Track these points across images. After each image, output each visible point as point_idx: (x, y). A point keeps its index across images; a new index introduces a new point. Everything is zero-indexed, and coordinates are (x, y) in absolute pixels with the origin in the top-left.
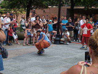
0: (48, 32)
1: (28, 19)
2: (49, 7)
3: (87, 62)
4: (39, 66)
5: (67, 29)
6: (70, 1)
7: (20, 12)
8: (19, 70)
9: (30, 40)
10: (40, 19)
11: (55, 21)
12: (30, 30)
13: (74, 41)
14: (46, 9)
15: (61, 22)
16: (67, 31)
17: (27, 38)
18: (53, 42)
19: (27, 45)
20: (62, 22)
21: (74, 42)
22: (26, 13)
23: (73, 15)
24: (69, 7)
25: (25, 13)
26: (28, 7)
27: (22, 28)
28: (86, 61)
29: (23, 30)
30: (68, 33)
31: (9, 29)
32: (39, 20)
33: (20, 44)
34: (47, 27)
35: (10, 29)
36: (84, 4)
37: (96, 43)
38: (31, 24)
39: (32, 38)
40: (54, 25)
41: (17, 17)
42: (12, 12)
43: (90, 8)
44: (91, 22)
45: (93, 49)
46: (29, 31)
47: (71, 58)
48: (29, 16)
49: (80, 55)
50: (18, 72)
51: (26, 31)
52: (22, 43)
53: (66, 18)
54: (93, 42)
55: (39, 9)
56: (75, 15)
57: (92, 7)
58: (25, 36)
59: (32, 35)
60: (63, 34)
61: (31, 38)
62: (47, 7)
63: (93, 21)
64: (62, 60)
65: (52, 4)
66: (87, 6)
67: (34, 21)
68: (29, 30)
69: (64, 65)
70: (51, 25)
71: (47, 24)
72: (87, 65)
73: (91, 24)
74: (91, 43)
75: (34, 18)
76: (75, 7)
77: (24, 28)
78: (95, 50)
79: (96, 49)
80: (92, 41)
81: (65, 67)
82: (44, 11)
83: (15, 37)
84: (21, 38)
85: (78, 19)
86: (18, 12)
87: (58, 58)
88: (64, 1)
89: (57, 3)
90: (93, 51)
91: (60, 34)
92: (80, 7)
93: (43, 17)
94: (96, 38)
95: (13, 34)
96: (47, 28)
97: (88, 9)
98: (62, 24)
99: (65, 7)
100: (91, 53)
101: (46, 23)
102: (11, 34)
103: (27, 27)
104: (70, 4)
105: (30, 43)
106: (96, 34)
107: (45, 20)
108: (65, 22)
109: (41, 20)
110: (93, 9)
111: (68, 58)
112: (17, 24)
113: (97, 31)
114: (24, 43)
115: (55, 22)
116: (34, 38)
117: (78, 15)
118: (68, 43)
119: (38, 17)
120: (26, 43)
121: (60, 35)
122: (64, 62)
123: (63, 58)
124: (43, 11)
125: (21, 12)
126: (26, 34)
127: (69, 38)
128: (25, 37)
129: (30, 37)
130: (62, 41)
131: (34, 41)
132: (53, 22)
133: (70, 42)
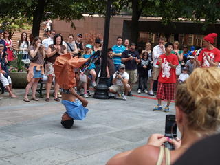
1: (36, 43)
2: (84, 15)
4: (59, 146)
5: (123, 66)
6: (130, 4)
7: (17, 26)
8: (15, 155)
9: (41, 90)
11: (97, 47)
12: (41, 67)
13: (139, 92)
17: (33, 84)
18: (93, 93)
19: (33, 99)
20: (112, 50)
21: (139, 95)
22: (31, 27)
23: (138, 35)
24: (130, 18)
25: (28, 29)
26: (35, 14)
27: (22, 63)
29: (23, 67)
30: (126, 75)
32: (61, 44)
33: (18, 99)
36: (161, 11)
37: (192, 100)
38: (42, 54)
39: (44, 85)
41: (11, 36)
43: (173, 20)
44: (176, 51)
45: (185, 112)
46: (38, 69)
47: (131, 130)
48: (38, 35)
49: (152, 122)
50: (12, 160)
51: (31, 69)
52: (21, 95)
53: (121, 42)
54: (186, 96)
55: (62, 19)
56: (142, 35)
57: (179, 19)
59: (45, 78)
60: (115, 76)
61: (42, 85)
62: (79, 17)
63: (180, 49)
64: (112, 134)
65: (91, 10)
66: (168, 16)
67: (50, 46)
68: (39, 66)
69: (116, 146)
73: (177, 54)
74: (181, 100)
75: (50, 39)
76: (142, 18)
77: (26, 61)
78: (190, 115)
80: (184, 95)
81: (117, 149)
82: (73, 25)
83: (6, 82)
84: (19, 84)
85: (148, 44)
87: (105, 129)
88: (118, 3)
89: (102, 8)
90: (184, 115)
91: (109, 76)
92: (153, 18)
93: (71, 37)
94: (193, 89)
95: (1, 74)
97: (169, 22)
98: (112, 54)
99: (121, 16)
101: (76, 50)
103: (34, 60)
104: (131, 10)
105: (41, 95)
106: (192, 80)
107: (75, 45)
108: (118, 49)
109: (66, 45)
110: (180, 23)
111: (125, 128)
114: (25, 95)
116: (49, 85)
117: (149, 36)
118: (125, 97)
120: (31, 95)
122: (115, 138)
123: (115, 130)
124: (71, 23)
126: (30, 76)
127: (128, 85)
128: (28, 83)
129: (40, 81)
130: (113, 92)
131: (49, 91)
133: (129, 95)
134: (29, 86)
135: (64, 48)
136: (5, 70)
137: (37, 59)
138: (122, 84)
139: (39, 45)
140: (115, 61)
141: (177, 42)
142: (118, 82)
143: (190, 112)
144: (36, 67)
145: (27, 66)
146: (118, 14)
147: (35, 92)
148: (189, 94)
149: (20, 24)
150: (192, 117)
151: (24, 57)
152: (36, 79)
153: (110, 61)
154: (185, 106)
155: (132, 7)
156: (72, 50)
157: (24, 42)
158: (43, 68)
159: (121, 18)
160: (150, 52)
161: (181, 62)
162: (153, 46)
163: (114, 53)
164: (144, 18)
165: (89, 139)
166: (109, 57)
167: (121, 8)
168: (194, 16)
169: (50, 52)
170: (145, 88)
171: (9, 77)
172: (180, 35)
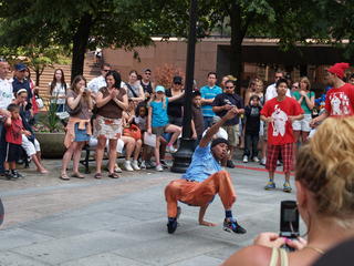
0: (150, 130)
1: (78, 85)
2: (153, 39)
3: (288, 237)
4: (117, 252)
5: (217, 119)
6: (227, 19)
7: (48, 60)
9: (87, 160)
10: (122, 84)
11: (176, 90)
12: (86, 124)
13: (245, 160)
14: (143, 48)
15: (198, 93)
18: (170, 165)
19: (75, 176)
20: (200, 94)
21: (245, 165)
22: (69, 61)
23: (241, 69)
24: (227, 41)
25: (65, 63)
26: (76, 39)
27: (57, 118)
28: (284, 234)
29: (58, 124)
31: (9, 121)
33: (50, 175)
34: (147, 111)
35: (13, 119)
36: (277, 30)
39: (91, 153)
40: (170, 104)
41: (38, 75)
42: (20, 58)
43: (298, 43)
44: (303, 93)
45: (312, 189)
46: (82, 127)
48: (81, 72)
52: (56, 169)
53: (214, 80)
55: (118, 46)
56: (248, 68)
57: (308, 41)
59: (94, 141)
61: (88, 153)
62: (147, 42)
65: (164, 30)
66: (289, 36)
67: (101, 90)
68: (82, 122)
70: (161, 104)
72: (287, 245)
73: (304, 98)
75: (101, 78)
76: (247, 41)
77: (63, 115)
78: (320, 192)
79: (322, 189)
80: (308, 161)
82: (136, 55)
83: (32, 149)
84: (52, 152)
85: (259, 83)
86: (41, 58)
88: (207, 18)
89: (182, 27)
90: (310, 195)
92: (265, 40)
93: (134, 74)
94: (322, 152)
96: (147, 114)
97: (291, 46)
98: (200, 100)
99: (213, 39)
100: (305, 203)
101: (143, 96)
102: (18, 136)
103: (75, 113)
104: (229, 28)
105: (87, 169)
109: (126, 88)
110: (309, 48)
112: (39, 101)
113: (326, 125)
114: (62, 169)
115: (177, 95)
116: (101, 153)
117: (259, 70)
120: (72, 170)
121: (193, 140)
124: (132, 54)
125: (53, 60)
129: (86, 146)
131: (100, 163)
134: (67, 155)
135: (122, 92)
136: (30, 130)
137: (80, 111)
139: (82, 90)
140: (205, 112)
141: (305, 79)
143: (319, 189)
144: (78, 124)
145: (64, 122)
146: (209, 36)
147: (77, 165)
148: (316, 160)
149: (53, 56)
151: (60, 108)
152: (79, 144)
154: (310, 179)
155: (231, 24)
156: (135, 96)
158: (89, 126)
159: (214, 41)
160: (261, 95)
161: (311, 111)
162: (266, 85)
163: (203, 99)
164: (251, 40)
166: (195, 105)
167: (212, 26)
168: (330, 35)
169: (101, 100)
171: (36, 141)
172: (309, 67)
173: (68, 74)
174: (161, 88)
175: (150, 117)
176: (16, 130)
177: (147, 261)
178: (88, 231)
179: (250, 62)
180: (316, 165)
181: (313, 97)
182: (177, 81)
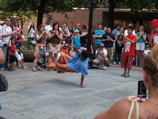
0: (72, 49)
2: (74, 8)
3: (141, 97)
4: (58, 103)
7: (27, 18)
8: (27, 109)
10: (60, 28)
11: (84, 32)
12: (44, 46)
13: (115, 63)
14: (69, 12)
16: (103, 47)
19: (39, 70)
22: (36, 18)
23: (113, 22)
25: (34, 19)
27: (31, 43)
28: (139, 96)
29: (31, 46)
30: (105, 51)
31: (10, 45)
33: (28, 69)
34: (71, 40)
39: (46, 59)
41: (22, 25)
42: (14, 17)
43: (139, 11)
45: (150, 74)
46: (42, 48)
47: (109, 91)
48: (42, 23)
50: (25, 113)
51: (37, 48)
52: (31, 66)
53: (101, 27)
54: (150, 63)
55: (58, 12)
56: (116, 22)
57: (144, 10)
58: (35, 55)
59: (47, 54)
60: (97, 52)
62: (71, 10)
64: (95, 94)
65: (79, 5)
66: (136, 8)
67: (50, 31)
69: (99, 103)
70: (77, 38)
71: (71, 36)
74: (147, 65)
76: (116, 10)
77: (34, 42)
78: (154, 76)
80: (149, 62)
81: (100, 105)
82: (66, 16)
83: (20, 57)
84: (28, 59)
86: (24, 16)
87: (90, 91)
89: (87, 3)
91: (92, 52)
92: (124, 10)
93: (65, 24)
94: (155, 58)
95: (16, 52)
96: (71, 42)
97: (136, 12)
98: (95, 36)
99: (100, 9)
101: (69, 34)
104: (108, 4)
107: (68, 30)
110: (144, 13)
111: (105, 90)
112: (23, 36)
114: (33, 66)
116: (50, 59)
117: (121, 23)
118: (105, 68)
119: (57, 25)
121: (92, 54)
122: (98, 97)
123: (98, 91)
125: (29, 18)
126: (37, 52)
127: (106, 59)
128: (35, 58)
129: (44, 56)
130: (96, 64)
132: (80, 33)
133: (108, 65)
134: (36, 60)
135: (60, 32)
136: (19, 49)
138: (102, 58)
142: (99, 56)
143: (153, 75)
144: (40, 46)
145: (34, 46)
146: (98, 7)
149: (29, 16)
150: (155, 78)
152: (41, 55)
153: (93, 41)
156: (66, 34)
157: (32, 29)
161: (145, 41)
162: (125, 29)
163: (96, 36)
164: (117, 9)
165: (79, 98)
166: (93, 38)
167: (101, 3)
168: (154, 7)
170: (119, 60)
171: (21, 54)
172: (144, 21)
173: (36, 24)
174: (77, 31)
175: (72, 43)
176: (13, 49)
177: (71, 108)
178: (45, 94)
179: (117, 19)
180: (152, 64)
181: (145, 35)
182: (84, 27)
